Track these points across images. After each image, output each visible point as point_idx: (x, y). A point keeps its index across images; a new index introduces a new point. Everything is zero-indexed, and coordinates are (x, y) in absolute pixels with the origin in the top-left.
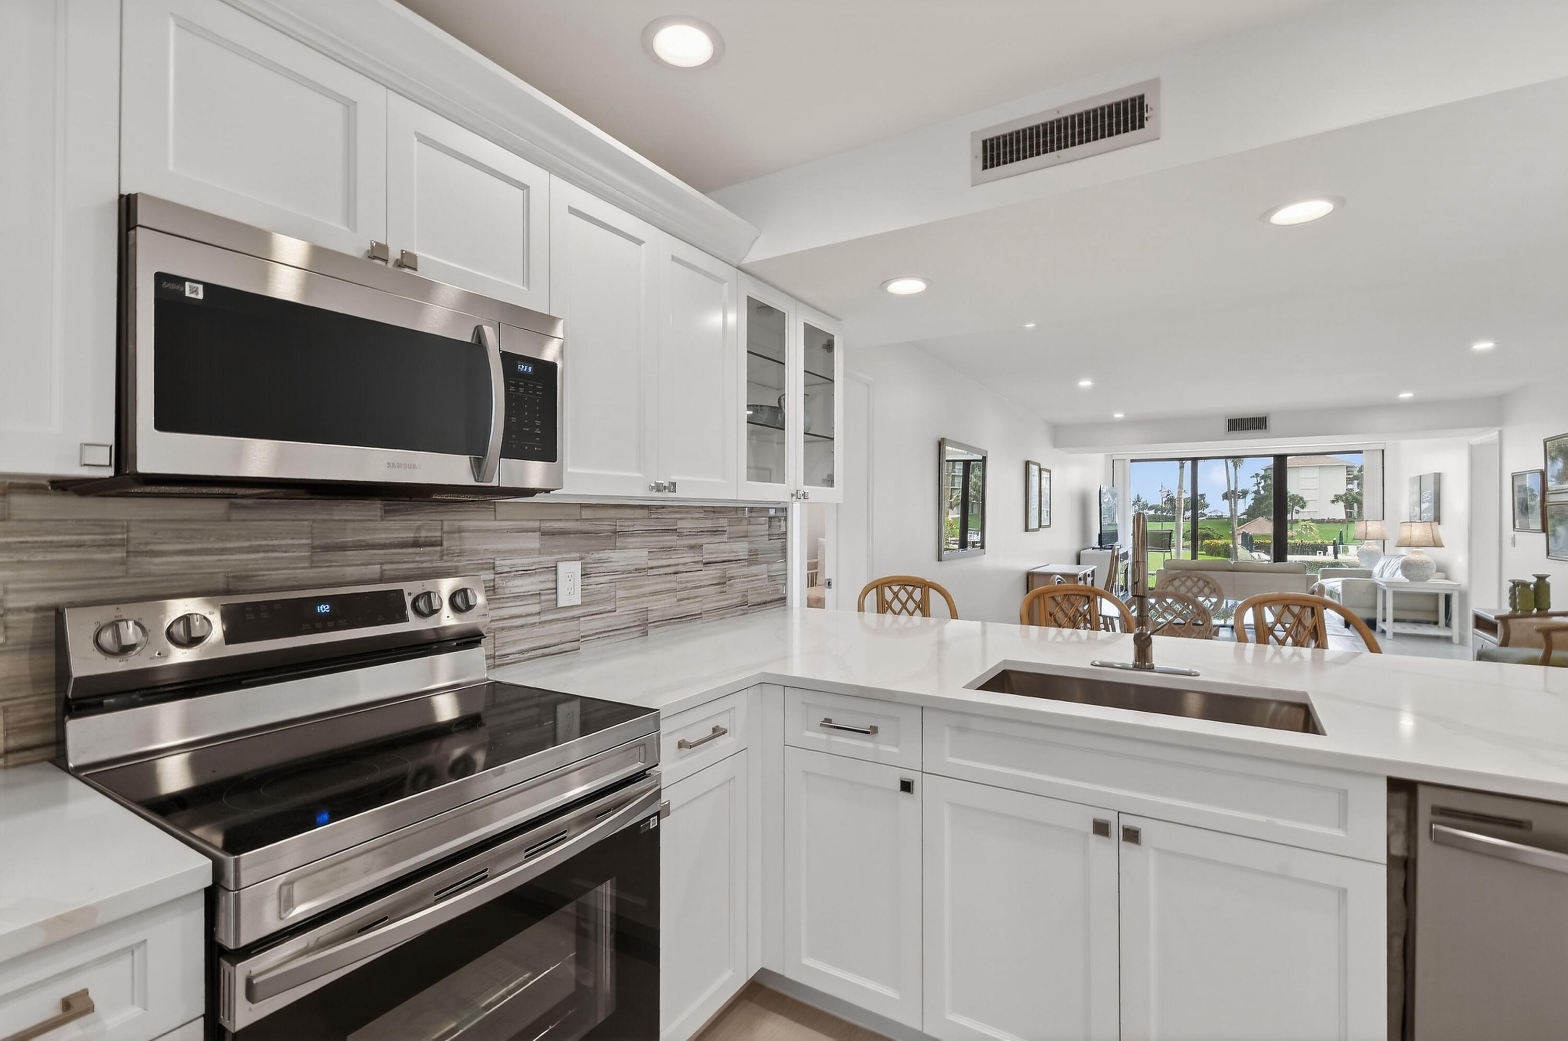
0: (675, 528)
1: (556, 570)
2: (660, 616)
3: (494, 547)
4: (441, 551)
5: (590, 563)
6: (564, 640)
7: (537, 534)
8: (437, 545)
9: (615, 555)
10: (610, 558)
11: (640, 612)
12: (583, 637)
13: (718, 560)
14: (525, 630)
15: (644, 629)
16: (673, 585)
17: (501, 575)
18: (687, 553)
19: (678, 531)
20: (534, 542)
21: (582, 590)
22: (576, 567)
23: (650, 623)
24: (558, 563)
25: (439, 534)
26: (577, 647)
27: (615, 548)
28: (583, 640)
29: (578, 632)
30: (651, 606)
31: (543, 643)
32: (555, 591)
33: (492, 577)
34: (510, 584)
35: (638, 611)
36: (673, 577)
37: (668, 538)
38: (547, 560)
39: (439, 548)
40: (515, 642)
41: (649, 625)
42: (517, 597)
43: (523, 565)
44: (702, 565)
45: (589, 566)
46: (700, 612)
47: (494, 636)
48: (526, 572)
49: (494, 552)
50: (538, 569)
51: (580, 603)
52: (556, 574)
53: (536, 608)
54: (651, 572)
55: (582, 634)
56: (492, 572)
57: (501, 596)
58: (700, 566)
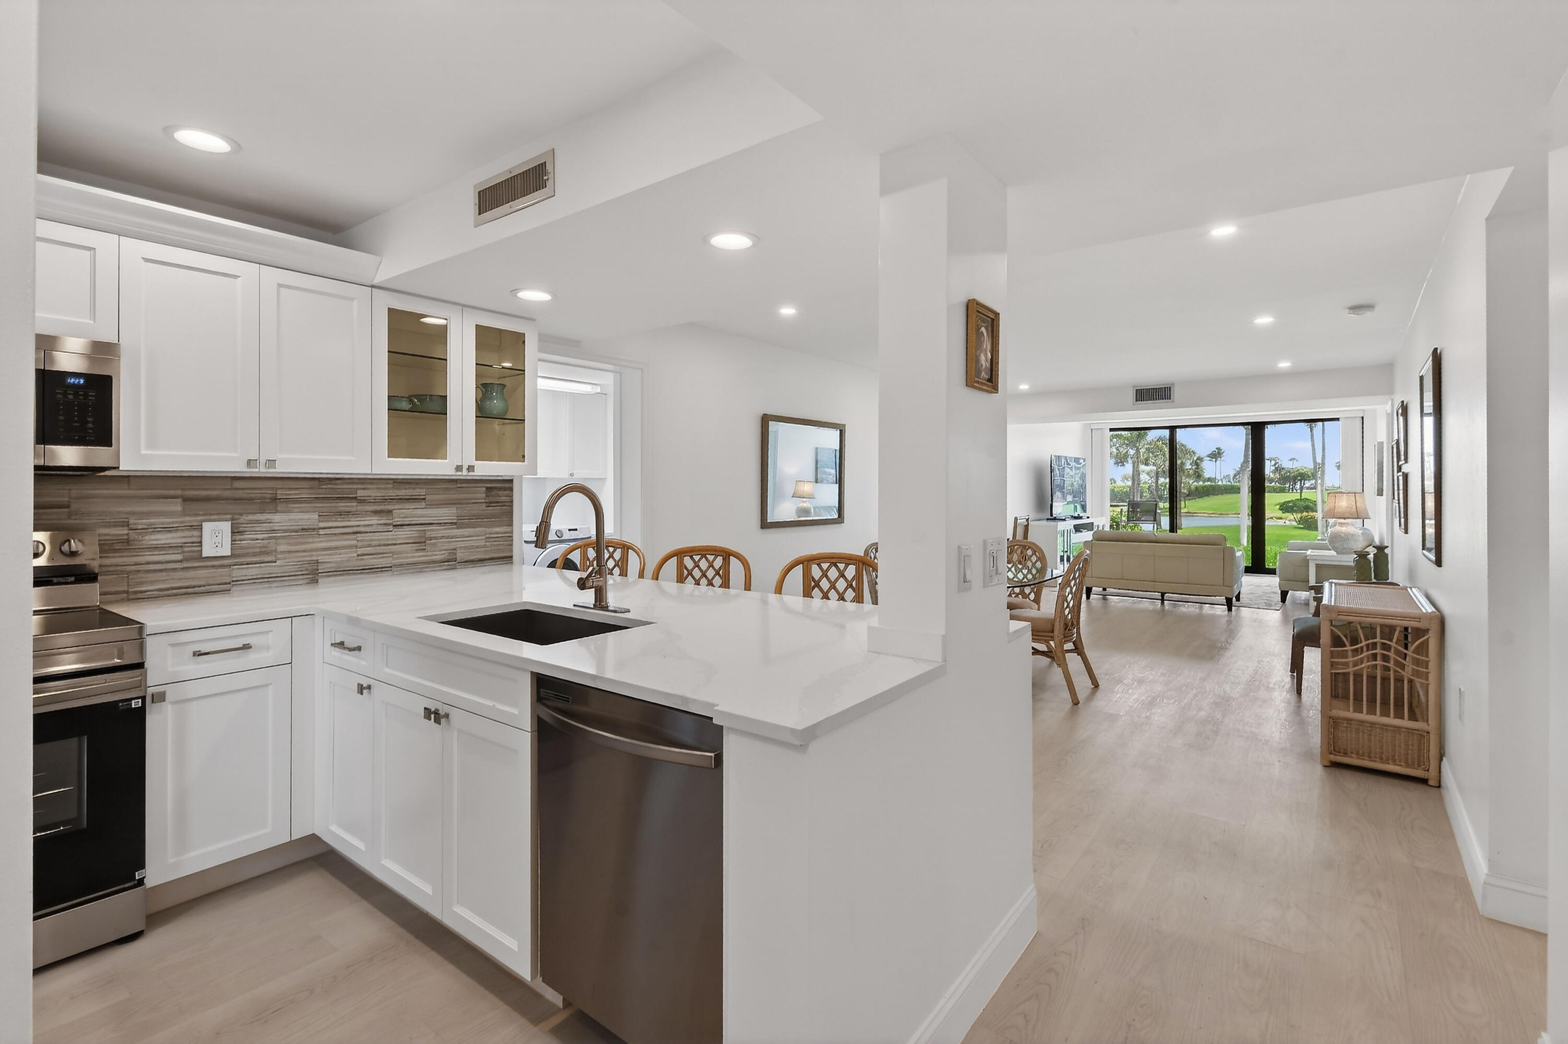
0: (355, 496)
1: (202, 528)
2: (335, 567)
3: (129, 509)
4: (69, 512)
5: (243, 524)
6: (212, 582)
7: (180, 500)
8: (65, 507)
9: (277, 517)
10: (274, 520)
11: (309, 564)
12: (233, 581)
13: (413, 522)
14: (164, 574)
15: (313, 578)
16: (355, 542)
17: (135, 531)
18: (370, 516)
19: (358, 498)
20: (177, 507)
21: (232, 544)
22: (226, 526)
23: (320, 573)
24: (203, 523)
25: (66, 499)
26: (229, 589)
27: (277, 512)
28: (234, 583)
29: (229, 578)
30: (321, 559)
31: (187, 584)
32: (200, 544)
33: (126, 532)
34: (147, 537)
35: (307, 562)
36: (354, 536)
37: (343, 504)
38: (192, 520)
39: (66, 510)
40: (152, 582)
41: (320, 575)
42: (156, 548)
43: (162, 523)
44: (391, 527)
45: (242, 525)
46: (390, 565)
47: (128, 577)
48: (168, 529)
49: (127, 513)
50: (180, 527)
51: (230, 554)
52: (202, 531)
53: (179, 557)
54: (322, 532)
55: (234, 579)
56: (127, 528)
57: (137, 547)
58: (391, 528)
